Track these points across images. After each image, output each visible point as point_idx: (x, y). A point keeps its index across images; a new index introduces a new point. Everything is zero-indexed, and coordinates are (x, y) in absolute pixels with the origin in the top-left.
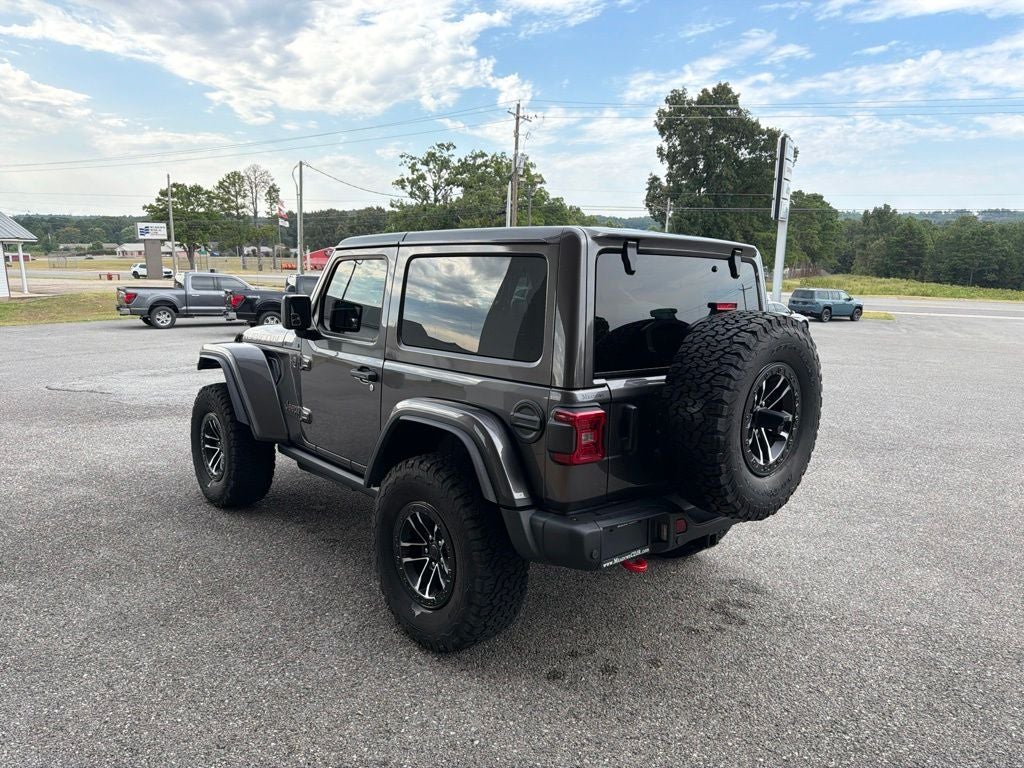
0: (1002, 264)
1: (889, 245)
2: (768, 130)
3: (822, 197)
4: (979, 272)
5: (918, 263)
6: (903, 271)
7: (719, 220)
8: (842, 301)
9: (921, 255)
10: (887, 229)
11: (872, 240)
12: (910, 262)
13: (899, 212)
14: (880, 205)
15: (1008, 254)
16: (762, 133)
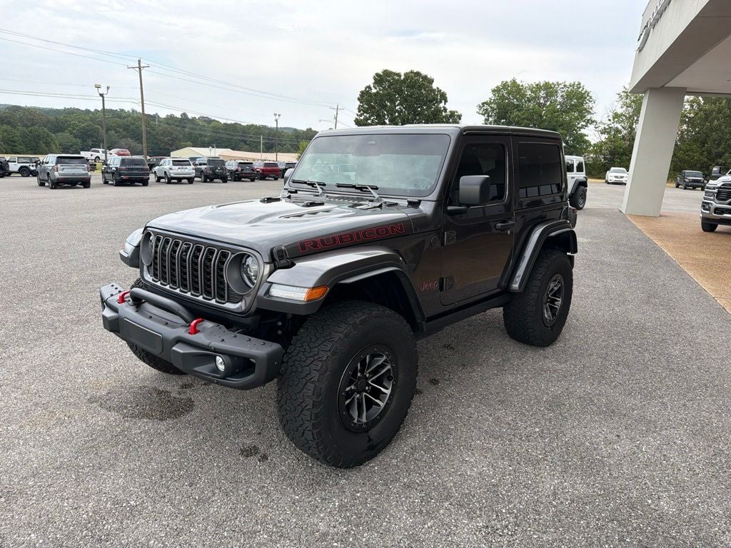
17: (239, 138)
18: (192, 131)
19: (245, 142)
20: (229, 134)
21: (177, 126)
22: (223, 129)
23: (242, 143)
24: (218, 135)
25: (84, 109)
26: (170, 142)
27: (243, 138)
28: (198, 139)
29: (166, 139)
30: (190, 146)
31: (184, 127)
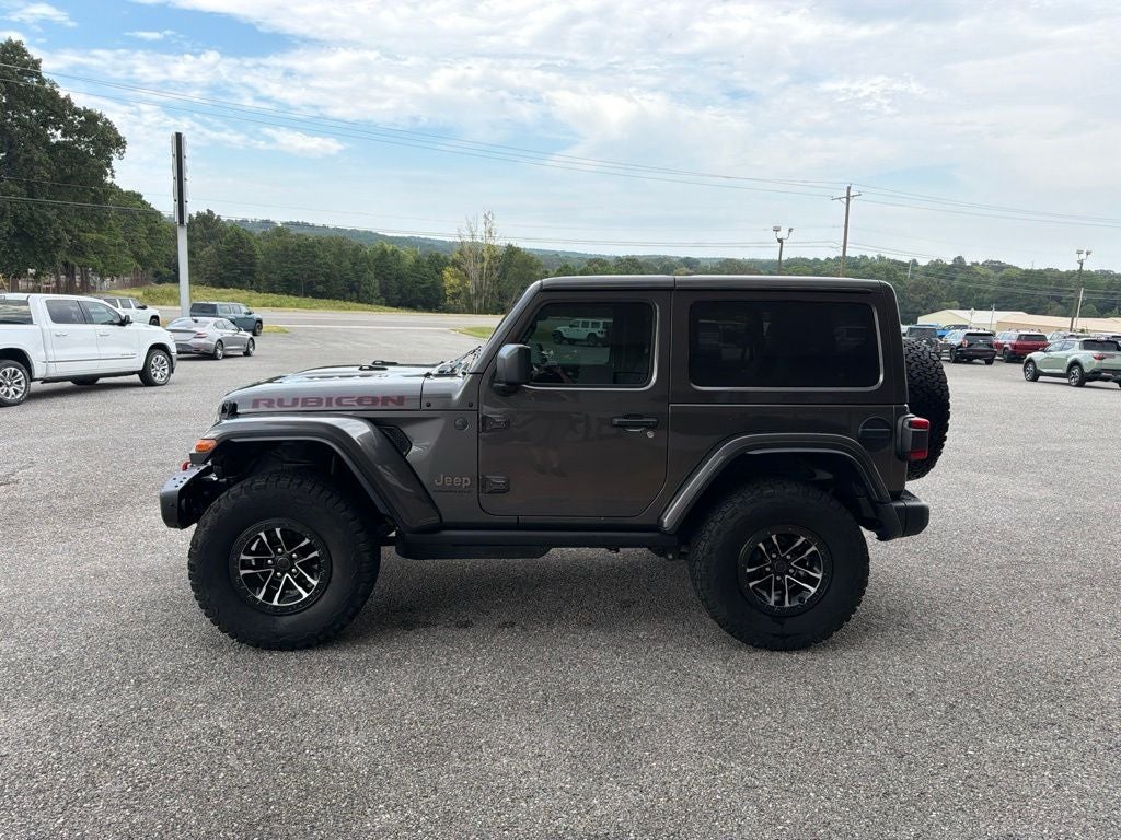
0: (327, 275)
1: (219, 253)
2: (86, 111)
3: (141, 196)
4: (309, 283)
5: (251, 273)
6: (238, 281)
7: (36, 215)
8: (243, 315)
9: (252, 265)
10: (213, 236)
11: (202, 248)
12: (243, 272)
13: (224, 219)
14: (203, 210)
15: (330, 267)
16: (77, 112)
17: (1048, 293)
18: (965, 284)
19: (1059, 300)
20: (1028, 288)
21: (942, 277)
22: (1019, 280)
23: (1053, 303)
24: (1010, 289)
25: (811, 259)
26: (923, 302)
27: (1056, 294)
28: (973, 295)
29: (918, 298)
30: (955, 308)
31: (953, 279)
